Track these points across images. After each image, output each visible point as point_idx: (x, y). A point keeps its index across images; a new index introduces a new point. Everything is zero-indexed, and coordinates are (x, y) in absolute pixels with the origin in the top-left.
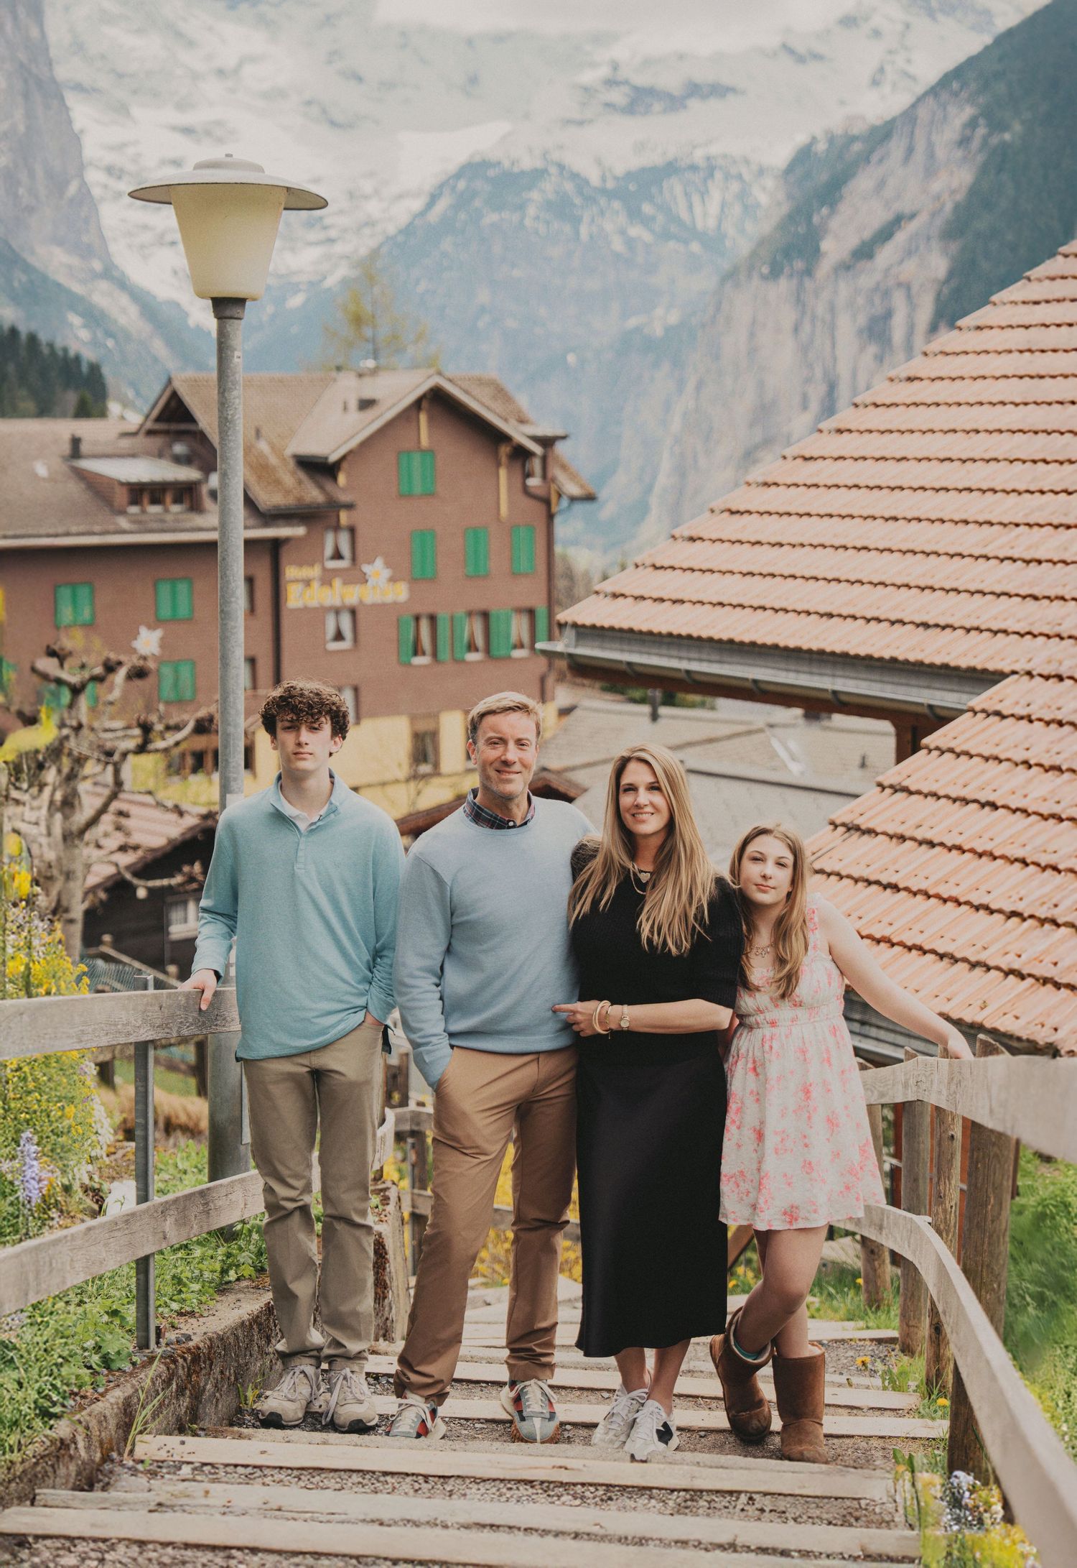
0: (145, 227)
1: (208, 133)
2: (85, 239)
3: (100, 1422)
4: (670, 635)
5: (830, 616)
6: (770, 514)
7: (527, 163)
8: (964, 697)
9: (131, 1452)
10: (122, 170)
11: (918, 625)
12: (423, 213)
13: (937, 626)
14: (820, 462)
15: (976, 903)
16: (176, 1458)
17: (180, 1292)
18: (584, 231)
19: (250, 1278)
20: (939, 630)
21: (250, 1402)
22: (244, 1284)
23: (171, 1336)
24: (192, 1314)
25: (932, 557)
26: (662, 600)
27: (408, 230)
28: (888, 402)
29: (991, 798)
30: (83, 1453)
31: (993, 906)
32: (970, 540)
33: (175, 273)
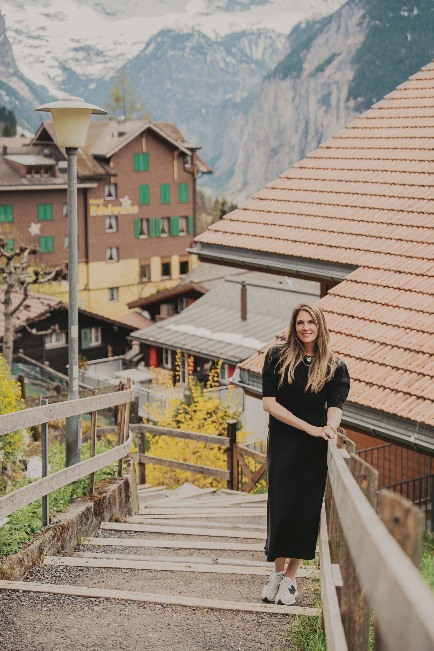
0: (31, 55)
1: (56, 17)
2: (6, 60)
3: (32, 552)
4: (236, 247)
5: (296, 241)
6: (274, 200)
7: (185, 31)
8: (344, 274)
9: (42, 561)
10: (21, 31)
11: (328, 246)
12: (143, 51)
13: (335, 247)
14: (293, 180)
15: (345, 354)
16: (58, 564)
17: (57, 503)
18: (208, 58)
19: (81, 497)
20: (335, 248)
21: (82, 542)
22: (79, 499)
23: (54, 520)
24: (61, 511)
25: (334, 219)
26: (233, 233)
27: (137, 58)
28: (319, 156)
29: (352, 314)
30: (26, 563)
31: (351, 355)
32: (348, 213)
33: (43, 74)
